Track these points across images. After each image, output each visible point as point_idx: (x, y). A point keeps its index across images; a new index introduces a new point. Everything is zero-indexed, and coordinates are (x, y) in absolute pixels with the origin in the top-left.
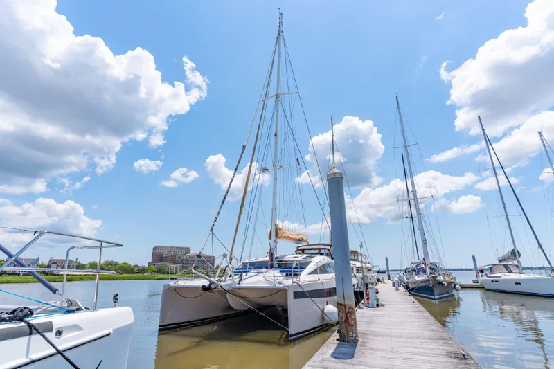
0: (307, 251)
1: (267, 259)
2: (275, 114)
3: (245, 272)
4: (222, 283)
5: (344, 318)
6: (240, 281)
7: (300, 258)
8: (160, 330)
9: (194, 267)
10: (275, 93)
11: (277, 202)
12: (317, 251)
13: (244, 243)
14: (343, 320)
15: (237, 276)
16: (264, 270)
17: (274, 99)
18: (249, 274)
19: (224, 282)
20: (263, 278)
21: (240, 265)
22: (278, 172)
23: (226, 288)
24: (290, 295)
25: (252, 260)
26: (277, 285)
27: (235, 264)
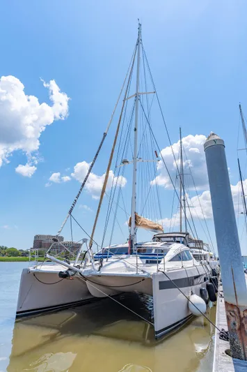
0: (162, 239)
1: (127, 245)
2: (134, 111)
3: (106, 257)
4: (81, 269)
5: (237, 324)
6: (100, 268)
7: (159, 245)
8: (17, 317)
9: (49, 252)
10: (135, 93)
11: (137, 192)
12: (172, 239)
13: (105, 229)
14: (237, 327)
15: (97, 262)
16: (124, 256)
17: (134, 98)
18: (110, 260)
19: (84, 268)
20: (123, 265)
21: (100, 251)
22: (138, 163)
23: (85, 275)
24: (156, 286)
25: (113, 246)
26: (141, 273)
27: (96, 250)
